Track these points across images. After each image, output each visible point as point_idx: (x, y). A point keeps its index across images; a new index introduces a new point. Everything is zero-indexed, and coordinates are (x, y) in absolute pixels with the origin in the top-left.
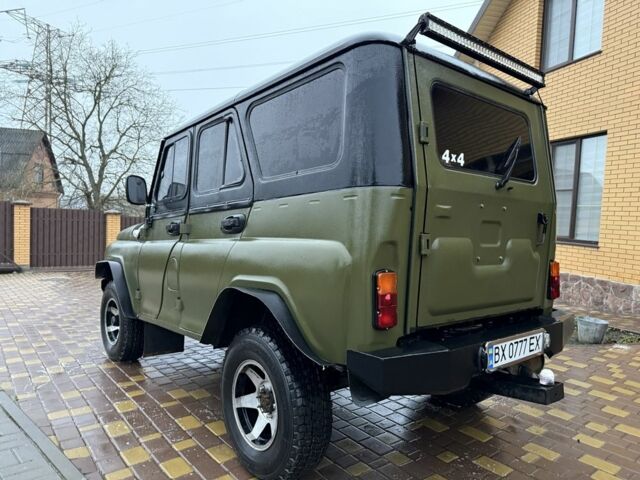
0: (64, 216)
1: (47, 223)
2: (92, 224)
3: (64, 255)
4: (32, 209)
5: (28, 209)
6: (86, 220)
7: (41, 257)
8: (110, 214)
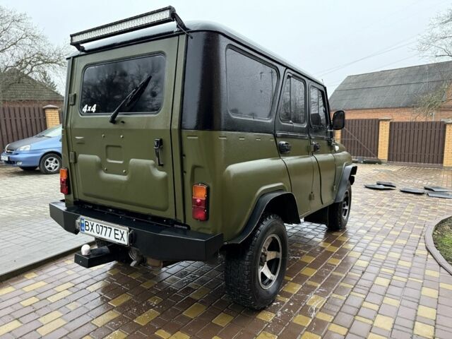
0: (413, 127)
1: (400, 132)
2: (433, 132)
3: (411, 154)
4: (391, 123)
5: (388, 123)
6: (429, 130)
7: (395, 155)
8: (449, 124)
